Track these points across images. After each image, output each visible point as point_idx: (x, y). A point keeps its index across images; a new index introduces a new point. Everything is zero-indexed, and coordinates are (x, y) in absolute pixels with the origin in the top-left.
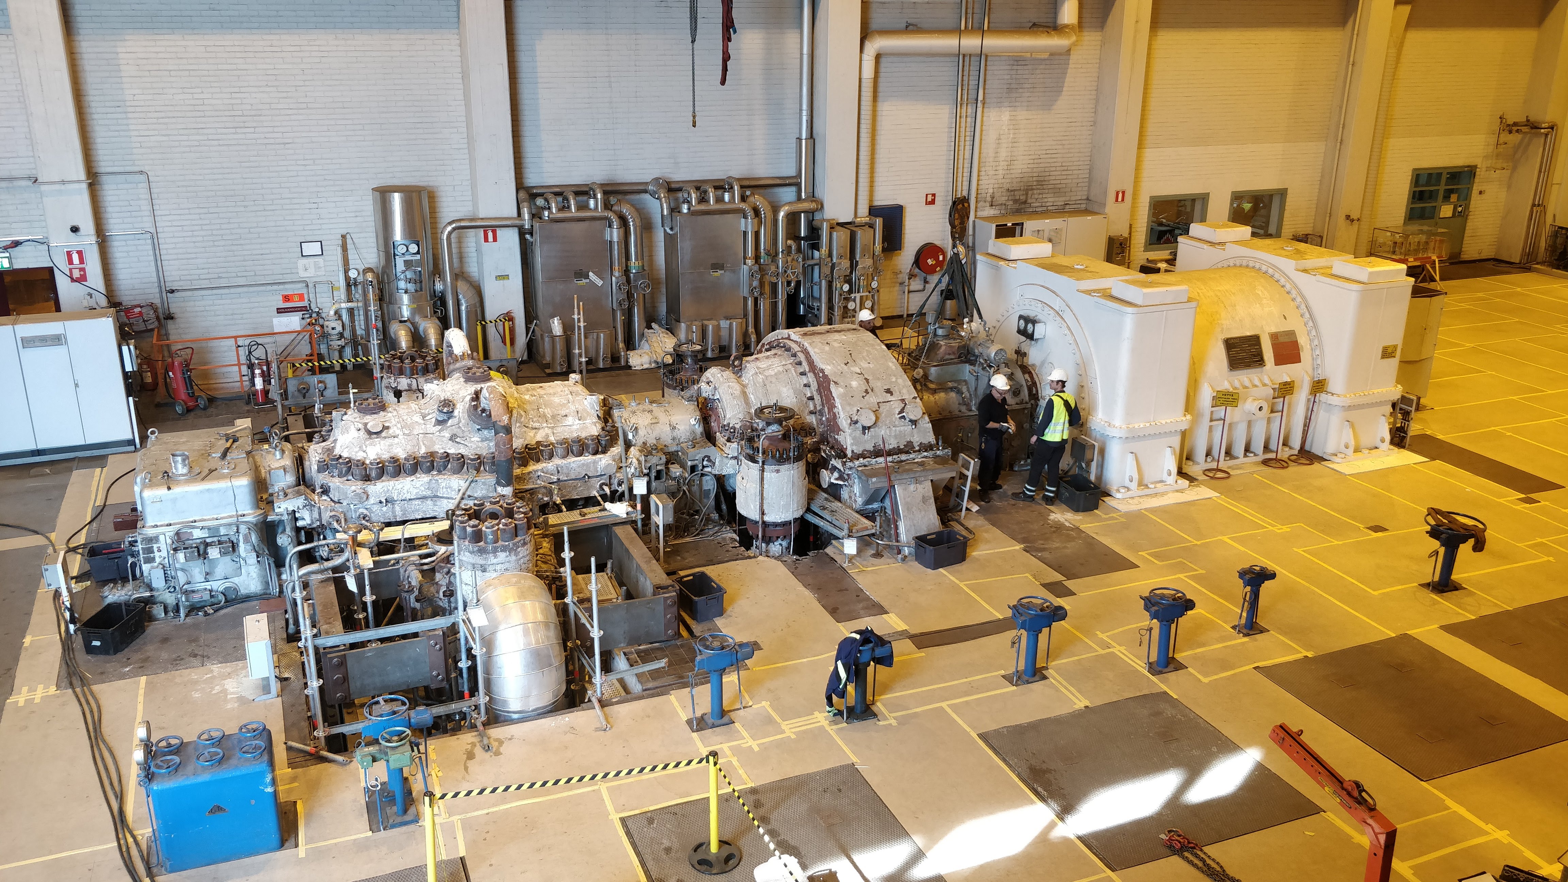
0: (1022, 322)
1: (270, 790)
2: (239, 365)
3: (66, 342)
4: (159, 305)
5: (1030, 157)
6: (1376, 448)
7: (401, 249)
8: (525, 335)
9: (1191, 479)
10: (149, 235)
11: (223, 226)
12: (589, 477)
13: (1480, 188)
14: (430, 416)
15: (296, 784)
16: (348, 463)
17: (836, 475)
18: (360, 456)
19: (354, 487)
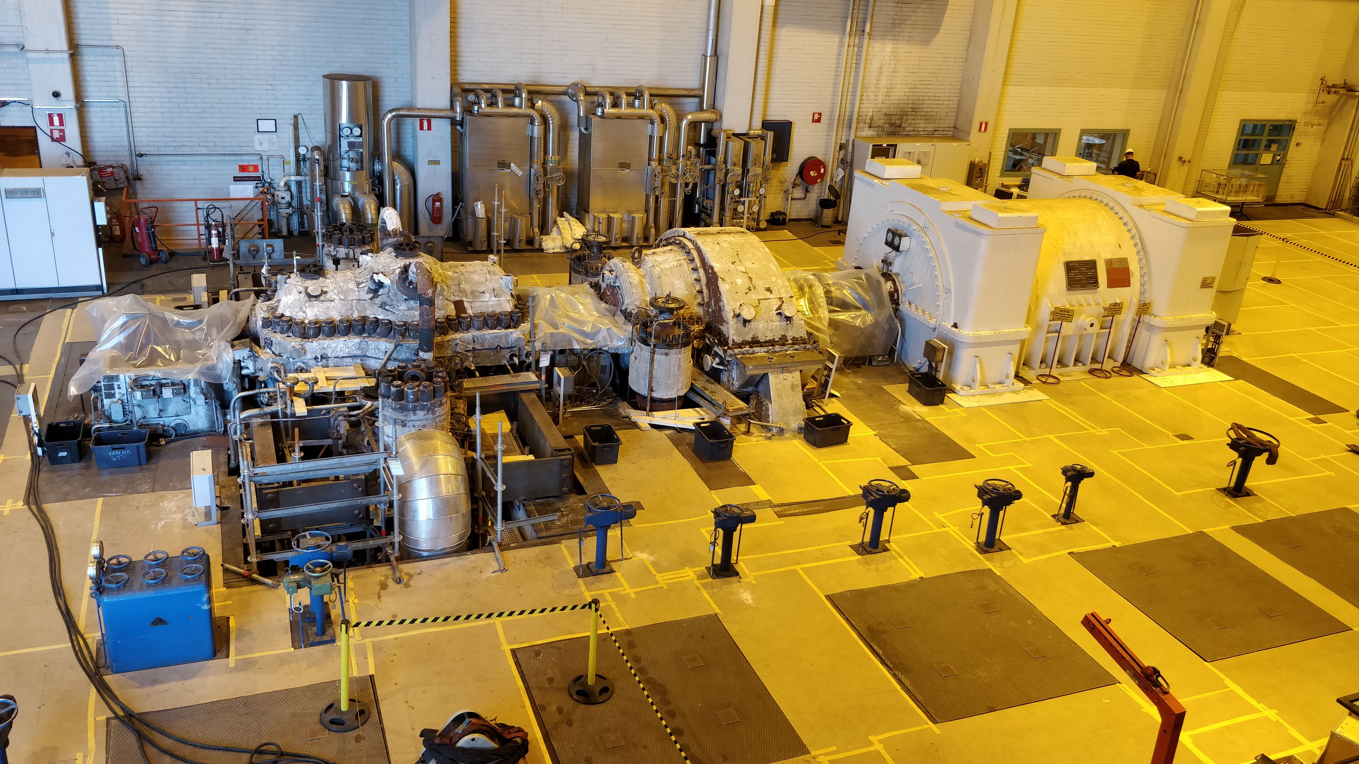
0: (890, 235)
1: (206, 607)
2: (198, 225)
3: (45, 196)
4: (129, 167)
5: (908, 86)
6: (1189, 365)
7: (346, 132)
8: (451, 215)
9: (1026, 382)
10: (122, 104)
11: (189, 100)
12: (501, 348)
13: (1298, 141)
14: (364, 285)
15: (230, 602)
16: (289, 321)
17: (717, 360)
18: (299, 316)
19: (294, 342)
